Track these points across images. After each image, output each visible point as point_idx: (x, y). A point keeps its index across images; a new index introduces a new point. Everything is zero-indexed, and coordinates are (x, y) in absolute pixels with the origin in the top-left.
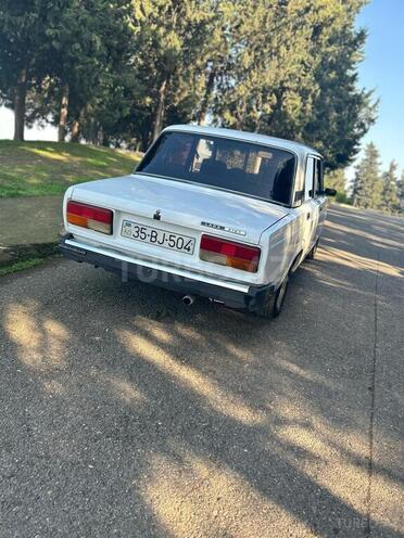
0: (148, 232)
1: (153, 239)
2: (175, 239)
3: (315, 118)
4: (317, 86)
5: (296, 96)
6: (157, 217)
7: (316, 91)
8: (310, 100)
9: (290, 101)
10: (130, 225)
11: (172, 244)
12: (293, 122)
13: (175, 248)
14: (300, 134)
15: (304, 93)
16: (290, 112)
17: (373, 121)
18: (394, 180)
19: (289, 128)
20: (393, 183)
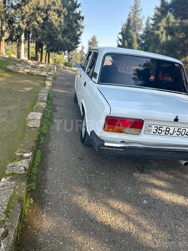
0: (164, 129)
1: (167, 133)
2: (181, 131)
3: (66, 26)
4: (65, 9)
5: (55, 14)
6: (176, 120)
7: (65, 12)
8: (63, 16)
9: (52, 17)
10: (151, 126)
11: (178, 133)
12: (57, 28)
13: (180, 135)
14: (60, 35)
15: (59, 12)
16: (54, 22)
17: (83, 27)
18: (84, 54)
19: (55, 31)
20: (84, 55)
